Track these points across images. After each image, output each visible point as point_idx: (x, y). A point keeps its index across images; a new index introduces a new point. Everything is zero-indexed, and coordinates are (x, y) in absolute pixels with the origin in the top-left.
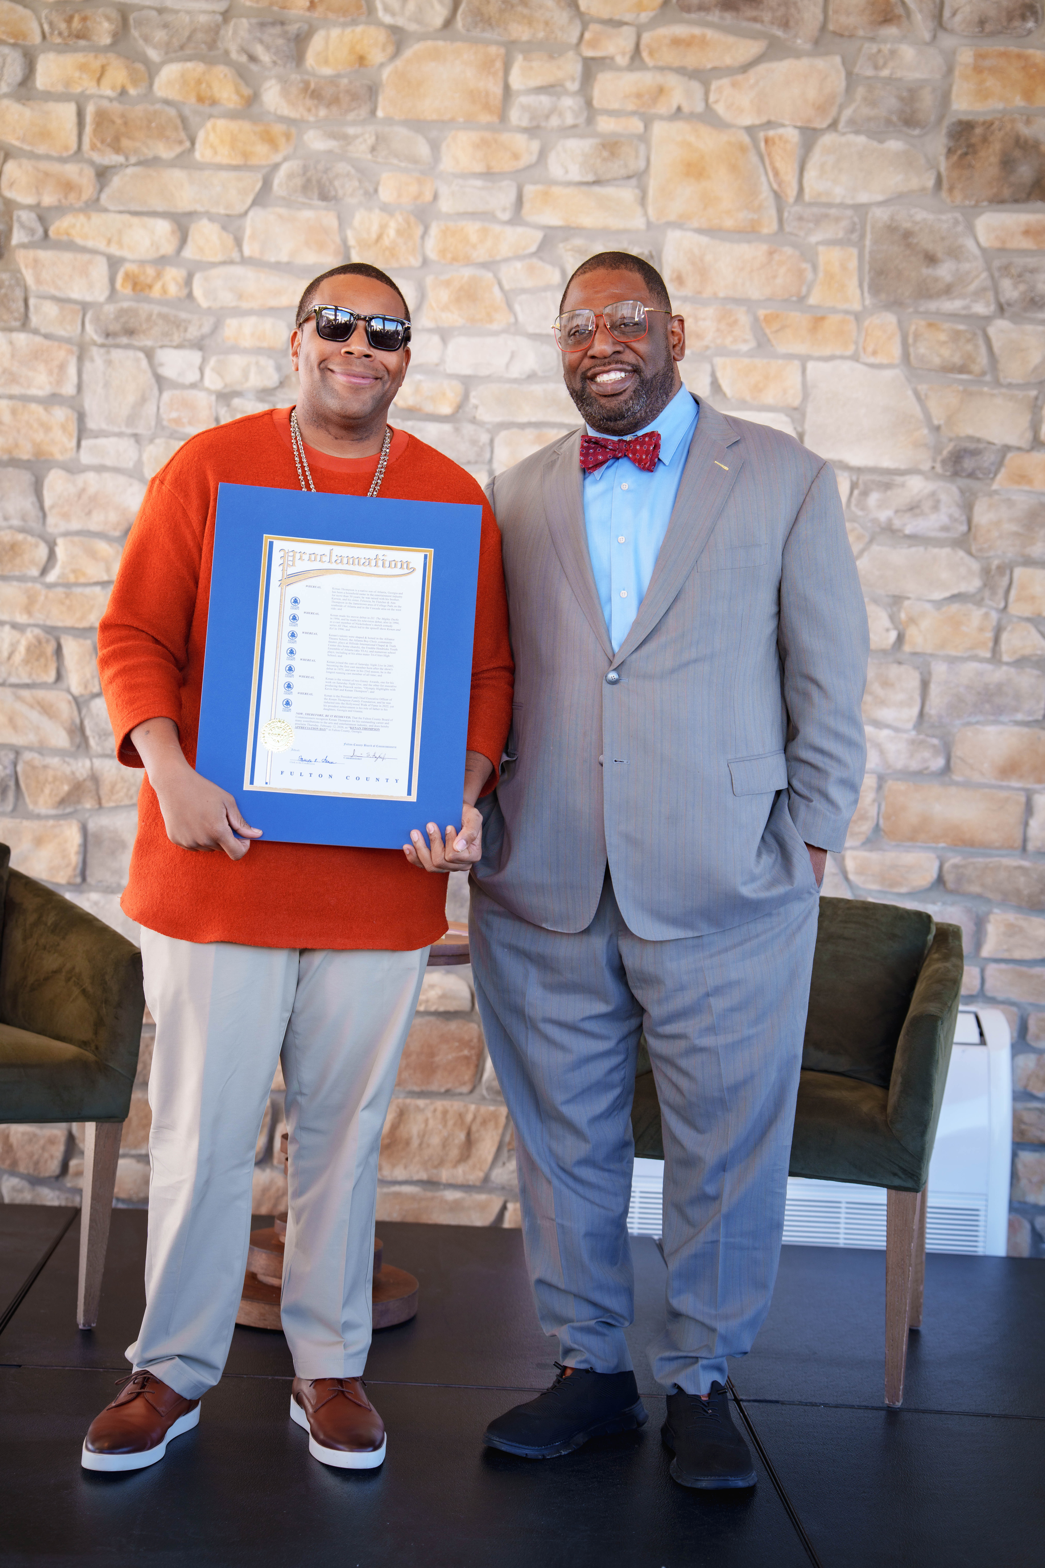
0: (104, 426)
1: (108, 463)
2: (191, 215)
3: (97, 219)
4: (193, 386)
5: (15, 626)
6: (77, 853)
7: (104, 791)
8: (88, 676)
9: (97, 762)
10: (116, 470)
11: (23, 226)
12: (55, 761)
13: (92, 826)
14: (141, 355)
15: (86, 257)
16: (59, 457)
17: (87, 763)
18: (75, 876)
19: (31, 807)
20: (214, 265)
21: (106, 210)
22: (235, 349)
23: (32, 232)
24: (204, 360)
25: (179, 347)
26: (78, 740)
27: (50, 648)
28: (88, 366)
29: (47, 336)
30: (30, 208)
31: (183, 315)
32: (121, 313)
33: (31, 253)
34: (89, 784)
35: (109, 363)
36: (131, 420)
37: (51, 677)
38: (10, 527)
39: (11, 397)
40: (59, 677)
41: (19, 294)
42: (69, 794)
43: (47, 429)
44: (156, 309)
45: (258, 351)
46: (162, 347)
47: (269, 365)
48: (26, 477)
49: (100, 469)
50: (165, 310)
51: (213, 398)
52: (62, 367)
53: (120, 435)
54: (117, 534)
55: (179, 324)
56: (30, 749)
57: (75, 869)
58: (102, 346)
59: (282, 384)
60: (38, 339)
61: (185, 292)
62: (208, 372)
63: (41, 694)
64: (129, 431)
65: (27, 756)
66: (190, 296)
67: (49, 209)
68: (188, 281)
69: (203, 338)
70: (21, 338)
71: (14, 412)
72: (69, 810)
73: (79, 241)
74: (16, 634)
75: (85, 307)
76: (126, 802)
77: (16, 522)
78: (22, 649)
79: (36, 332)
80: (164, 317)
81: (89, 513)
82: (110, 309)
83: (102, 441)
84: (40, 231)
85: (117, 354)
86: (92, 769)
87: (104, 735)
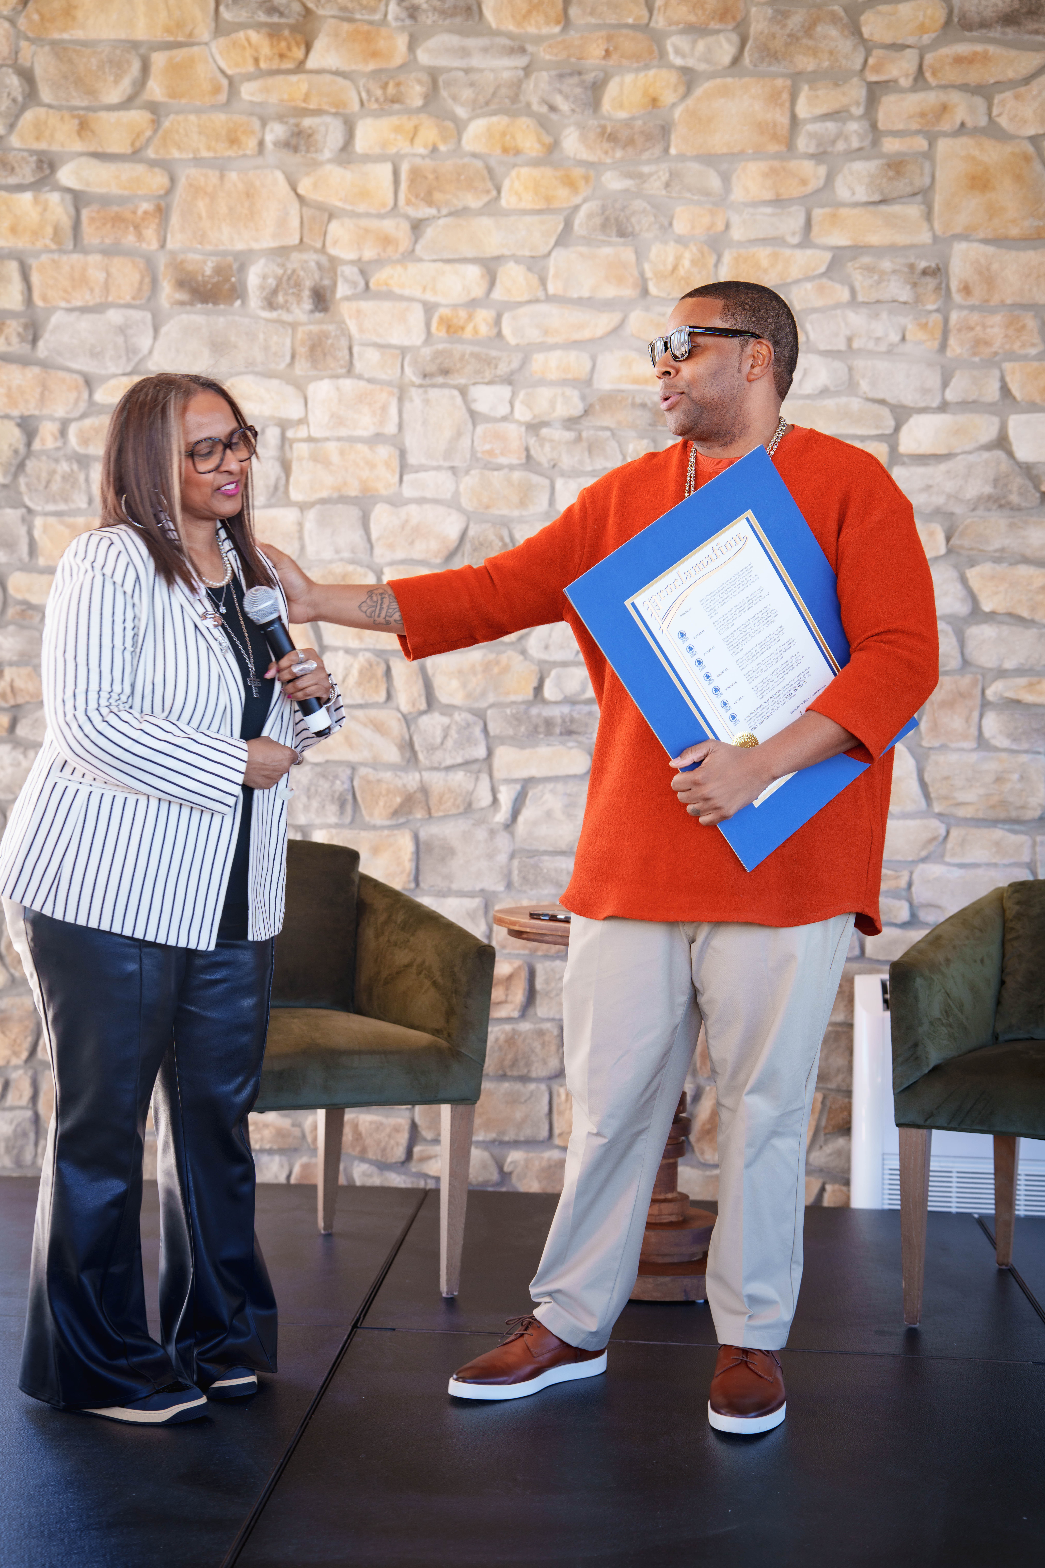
0: (423, 461)
1: (428, 495)
2: (499, 259)
3: (413, 269)
4: (504, 419)
5: (348, 651)
6: (410, 860)
7: (433, 801)
8: (416, 694)
9: (426, 775)
10: (436, 501)
11: (346, 280)
12: (387, 775)
13: (423, 835)
14: (456, 393)
15: (405, 304)
16: (384, 492)
17: (417, 776)
18: (409, 882)
19: (367, 818)
20: (521, 304)
21: (420, 260)
22: (542, 382)
23: (355, 284)
24: (514, 394)
25: (490, 383)
26: (408, 755)
27: (381, 670)
28: (407, 406)
29: (369, 381)
30: (352, 262)
31: (494, 353)
32: (437, 354)
33: (354, 305)
34: (419, 795)
35: (427, 402)
36: (448, 453)
37: (382, 697)
38: (341, 560)
39: (339, 439)
40: (389, 697)
41: (344, 343)
42: (402, 805)
43: (372, 466)
44: (469, 349)
45: (564, 382)
46: (474, 384)
47: (574, 395)
48: (354, 512)
49: (421, 501)
50: (476, 349)
51: (523, 429)
52: (384, 408)
53: (438, 468)
55: (489, 362)
56: (365, 764)
57: (409, 875)
58: (421, 386)
59: (586, 412)
60: (362, 384)
61: (495, 331)
62: (517, 405)
63: (373, 713)
64: (447, 464)
65: (362, 771)
66: (499, 334)
67: (369, 262)
68: (498, 321)
69: (512, 373)
70: (347, 384)
71: (342, 453)
72: (402, 820)
73: (397, 290)
74: (349, 659)
75: (403, 351)
76: (454, 811)
77: (346, 555)
78: (355, 672)
79: (360, 377)
80: (476, 356)
81: (412, 543)
82: (427, 352)
83: (422, 475)
84: (362, 284)
85: (433, 393)
86: (421, 781)
87: (432, 749)
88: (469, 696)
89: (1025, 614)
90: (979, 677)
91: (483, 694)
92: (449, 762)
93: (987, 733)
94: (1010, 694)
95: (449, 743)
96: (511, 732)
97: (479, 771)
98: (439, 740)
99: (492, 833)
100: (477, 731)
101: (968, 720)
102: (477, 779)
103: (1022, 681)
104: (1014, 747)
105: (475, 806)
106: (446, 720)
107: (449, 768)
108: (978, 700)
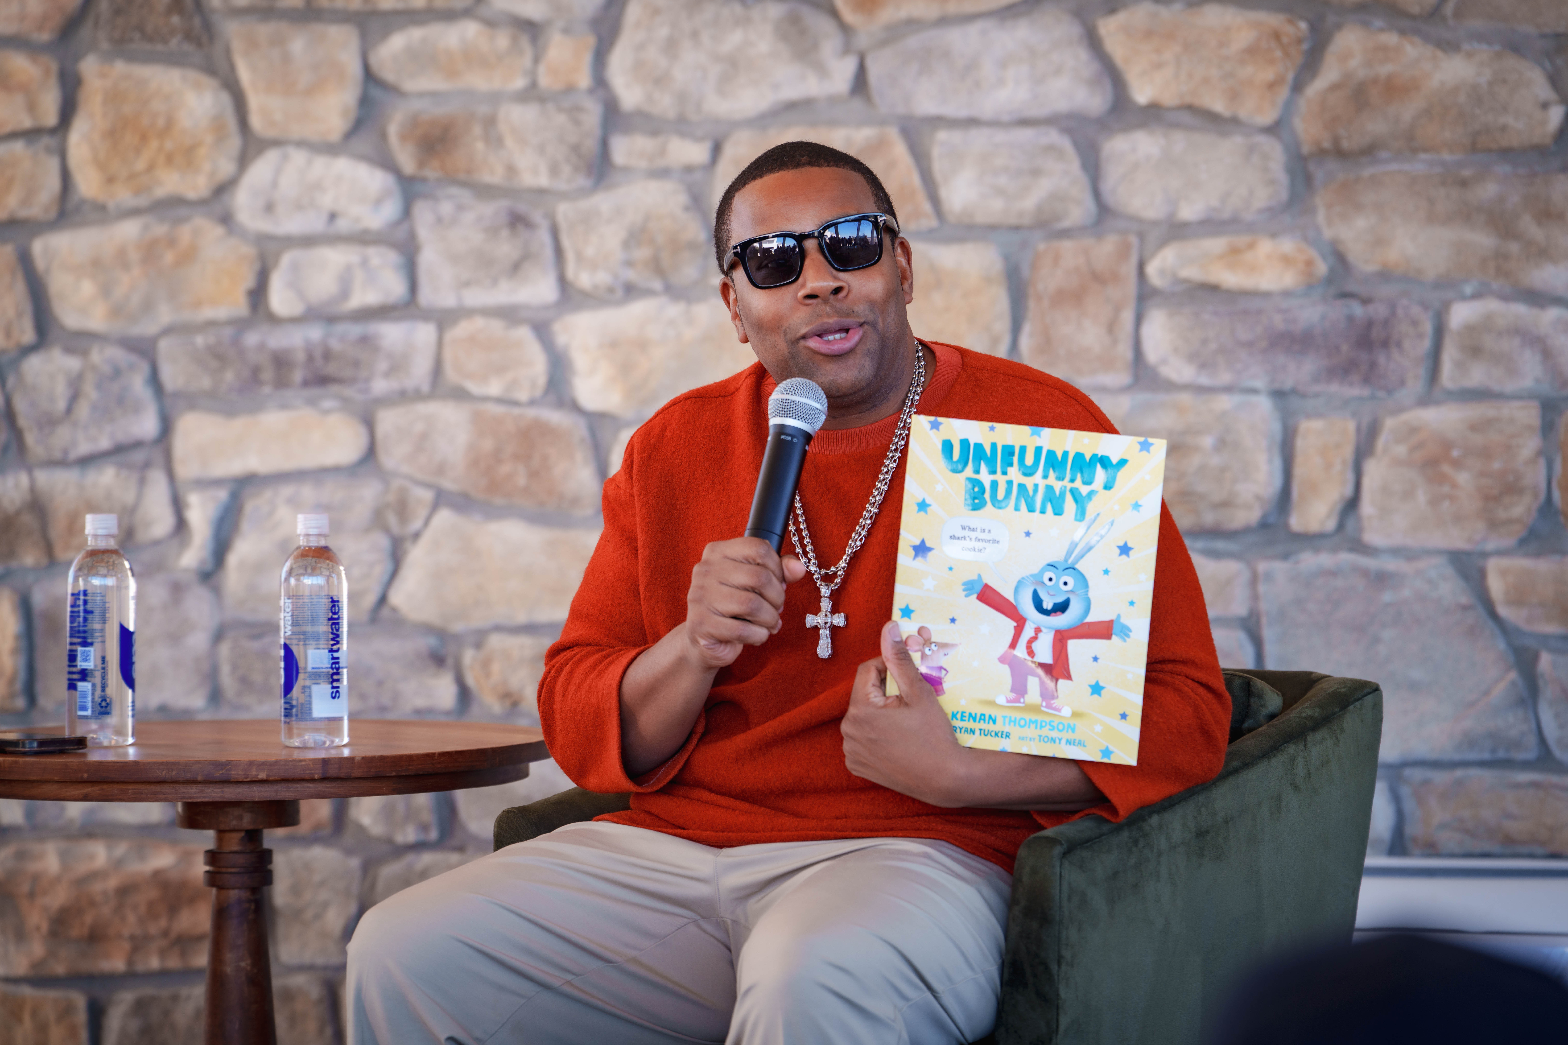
6: (15, 651)
7: (57, 530)
8: (11, 313)
9: (42, 477)
13: (37, 599)
17: (24, 479)
18: (12, 696)
34: (28, 520)
54: (45, 37)
57: (11, 681)
86: (33, 489)
87: (48, 422)
88: (116, 312)
89: (1219, 106)
90: (1133, 240)
91: (148, 306)
92: (84, 448)
93: (1150, 354)
94: (1192, 273)
95: (83, 410)
96: (206, 382)
97: (147, 465)
98: (61, 405)
99: (177, 589)
100: (138, 384)
101: (1111, 327)
102: (142, 482)
103: (1216, 245)
104: (1204, 380)
105: (143, 536)
106: (73, 363)
107: (87, 461)
108: (1131, 287)
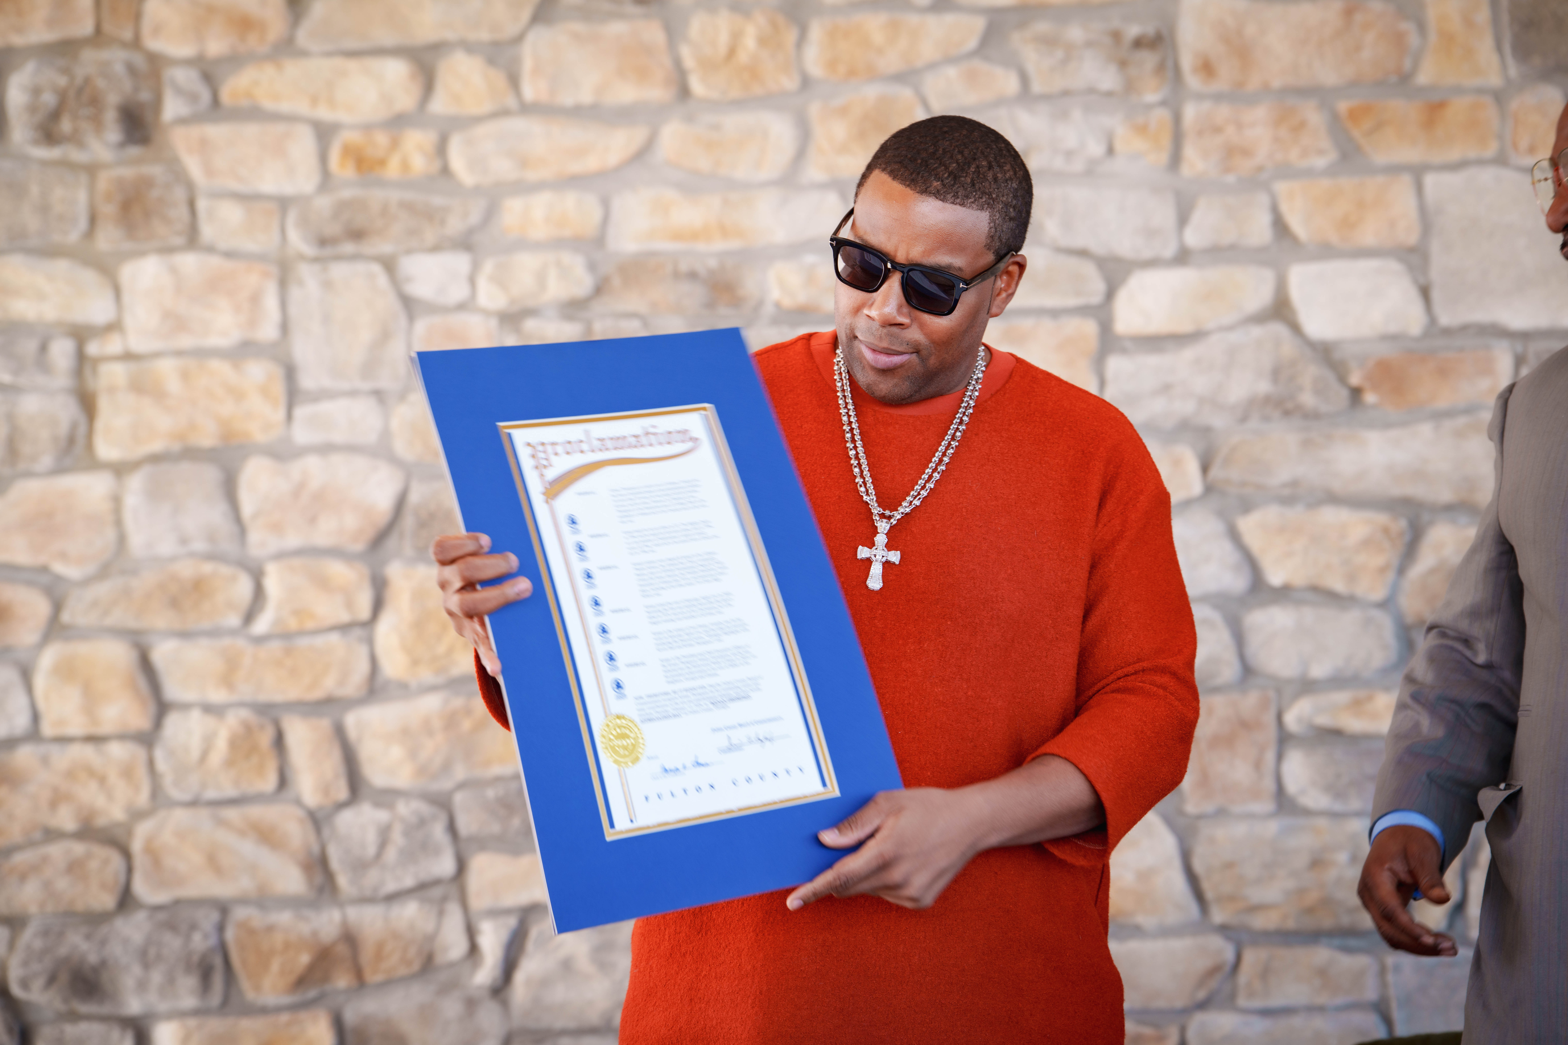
0: (327, 382)
1: (338, 437)
2: (439, 48)
3: (293, 68)
4: (461, 307)
5: (209, 709)
7: (365, 958)
8: (329, 776)
9: (353, 913)
10: (351, 449)
11: (179, 91)
12: (284, 918)
13: (350, 1016)
14: (376, 269)
15: (280, 128)
16: (260, 437)
17: (336, 914)
19: (250, 995)
20: (478, 120)
21: (304, 54)
22: (523, 244)
23: (193, 98)
24: (476, 267)
25: (436, 249)
26: (319, 879)
27: (266, 738)
28: (295, 294)
29: (229, 255)
30: (188, 62)
31: (437, 201)
32: (342, 207)
33: (195, 132)
34: (341, 950)
35: (327, 285)
36: (369, 368)
37: (270, 782)
38: (192, 555)
39: (179, 353)
40: (283, 782)
41: (179, 194)
42: (312, 968)
43: (238, 394)
44: (394, 196)
45: (558, 244)
46: (409, 252)
47: (576, 264)
48: (210, 474)
49: (326, 449)
50: (409, 196)
51: (493, 323)
52: (255, 299)
53: (353, 394)
54: (359, 547)
55: (431, 215)
56: (243, 901)
58: (316, 260)
59: (600, 289)
60: (215, 261)
61: (436, 166)
62: (483, 284)
63: (256, 812)
64: (367, 386)
65: (240, 913)
66: (446, 171)
67: (220, 61)
68: (441, 149)
69: (471, 232)
70: (189, 262)
71: (185, 376)
72: (312, 993)
73: (268, 104)
74: (210, 722)
75: (283, 203)
76: (403, 971)
77: (200, 546)
78: (221, 745)
79: (210, 249)
80: (409, 207)
81: (313, 520)
82: (324, 203)
83: (326, 407)
84: (205, 96)
85: (339, 271)
86: (344, 923)
87: (360, 866)
88: (422, 771)
89: (1338, 587)
90: (1272, 694)
91: (447, 767)
92: (391, 886)
93: (1292, 786)
94: (1323, 720)
95: (391, 854)
96: (495, 828)
97: (444, 899)
98: (371, 850)
99: (471, 1004)
100: (438, 831)
101: (1258, 765)
102: (441, 913)
103: (1342, 697)
104: (1338, 807)
105: (440, 959)
106: (382, 816)
107: (392, 898)
108: (1271, 733)
